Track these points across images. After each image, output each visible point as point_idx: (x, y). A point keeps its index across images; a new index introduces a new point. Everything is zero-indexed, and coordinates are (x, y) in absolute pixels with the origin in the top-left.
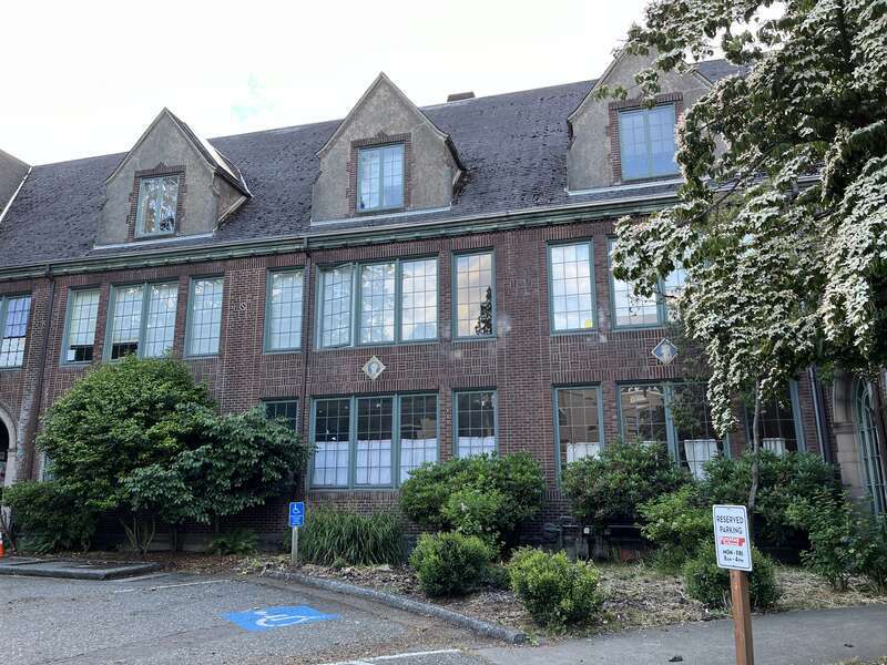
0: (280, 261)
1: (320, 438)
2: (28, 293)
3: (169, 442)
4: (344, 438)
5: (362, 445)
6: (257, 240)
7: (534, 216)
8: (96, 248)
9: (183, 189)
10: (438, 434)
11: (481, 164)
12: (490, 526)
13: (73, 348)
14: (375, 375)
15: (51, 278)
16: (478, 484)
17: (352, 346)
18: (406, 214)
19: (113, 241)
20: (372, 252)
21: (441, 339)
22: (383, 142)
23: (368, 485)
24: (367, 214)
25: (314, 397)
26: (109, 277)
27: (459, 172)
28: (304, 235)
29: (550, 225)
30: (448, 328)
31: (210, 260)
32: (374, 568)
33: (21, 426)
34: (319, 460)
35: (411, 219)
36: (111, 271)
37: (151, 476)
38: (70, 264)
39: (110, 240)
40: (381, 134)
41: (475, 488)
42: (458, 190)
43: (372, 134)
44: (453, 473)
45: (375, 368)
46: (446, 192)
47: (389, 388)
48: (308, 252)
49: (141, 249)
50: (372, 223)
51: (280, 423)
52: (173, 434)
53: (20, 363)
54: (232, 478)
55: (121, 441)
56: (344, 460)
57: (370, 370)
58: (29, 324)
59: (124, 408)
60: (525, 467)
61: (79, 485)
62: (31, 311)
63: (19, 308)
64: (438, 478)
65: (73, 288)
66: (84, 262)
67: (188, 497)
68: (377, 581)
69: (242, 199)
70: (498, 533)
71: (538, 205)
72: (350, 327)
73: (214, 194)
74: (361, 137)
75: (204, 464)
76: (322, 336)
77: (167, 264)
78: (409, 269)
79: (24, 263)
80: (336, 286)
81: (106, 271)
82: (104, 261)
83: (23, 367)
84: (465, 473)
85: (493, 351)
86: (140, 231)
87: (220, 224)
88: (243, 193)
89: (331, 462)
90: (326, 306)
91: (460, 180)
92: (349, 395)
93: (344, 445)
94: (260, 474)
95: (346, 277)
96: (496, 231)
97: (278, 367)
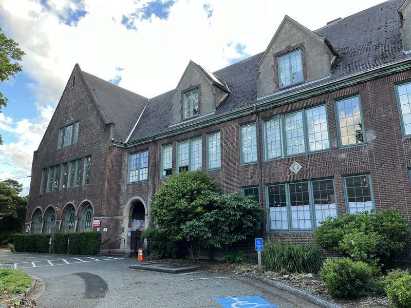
0: (244, 120)
1: (272, 205)
2: (147, 149)
3: (200, 209)
4: (284, 205)
5: (294, 208)
6: (233, 111)
7: (384, 69)
8: (170, 127)
9: (200, 94)
10: (336, 201)
11: (347, 50)
12: (373, 254)
13: (165, 170)
14: (296, 171)
15: (155, 142)
16: (362, 229)
17: (283, 157)
18: (305, 84)
19: (176, 123)
20: (289, 108)
21: (332, 148)
22: (290, 50)
23: (299, 230)
24: (285, 89)
25: (267, 185)
26: (175, 138)
27: (334, 57)
28: (254, 105)
29: (395, 73)
30: (336, 141)
31: (214, 125)
32: (303, 275)
33: (149, 204)
34: (272, 217)
35: (308, 86)
36: (176, 135)
37: (192, 225)
38: (160, 135)
39: (175, 122)
40: (288, 47)
41: (360, 231)
42: (334, 67)
43: (283, 48)
44: (346, 222)
45: (296, 167)
46: (327, 68)
47: (305, 177)
48: (257, 113)
49: (186, 124)
50: (288, 92)
51: (250, 198)
52: (201, 205)
53: (147, 178)
54: (229, 226)
55: (180, 209)
56: (285, 216)
57: (294, 169)
58: (149, 162)
59: (180, 194)
60: (394, 219)
61: (167, 229)
62: (149, 157)
63: (145, 156)
64: (337, 225)
65: (163, 145)
66: (166, 133)
67: (210, 235)
68: (303, 284)
69: (226, 95)
70: (379, 259)
71: (385, 63)
72: (281, 147)
73: (213, 94)
74: (278, 51)
75: (215, 219)
76: (267, 154)
77: (197, 129)
78: (310, 113)
79: (145, 137)
80: (272, 128)
81: (174, 136)
82: (172, 132)
83: (148, 180)
84: (353, 223)
85: (365, 151)
86: (186, 117)
87: (217, 108)
88: (226, 92)
89: (278, 218)
90: (268, 139)
91: (335, 61)
92: (284, 183)
93: (284, 209)
94: (242, 224)
95: (277, 123)
96: (360, 83)
97: (248, 171)
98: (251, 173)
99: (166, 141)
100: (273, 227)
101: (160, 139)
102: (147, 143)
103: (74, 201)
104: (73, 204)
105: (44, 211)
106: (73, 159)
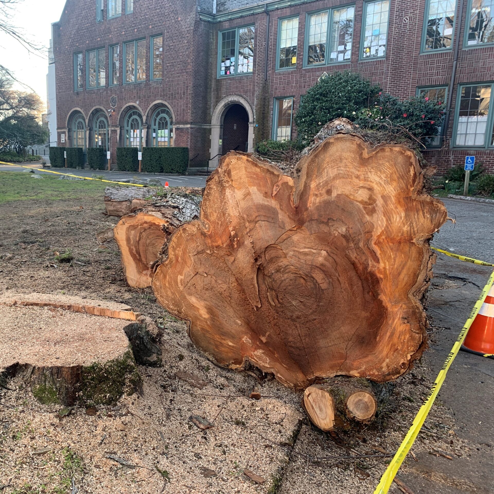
1: (463, 113)
2: (252, 24)
15: (267, 13)
25: (461, 84)
26: (305, 8)
34: (461, 129)
38: (279, 2)
53: (251, 71)
58: (255, 46)
62: (256, 37)
65: (281, 18)
83: (253, 73)
97: (432, 63)
98: (438, 67)
99: (288, 11)
100: (460, 141)
101: (277, 9)
102: (253, 14)
103: (138, 102)
104: (138, 106)
105: (87, 115)
106: (129, 38)
